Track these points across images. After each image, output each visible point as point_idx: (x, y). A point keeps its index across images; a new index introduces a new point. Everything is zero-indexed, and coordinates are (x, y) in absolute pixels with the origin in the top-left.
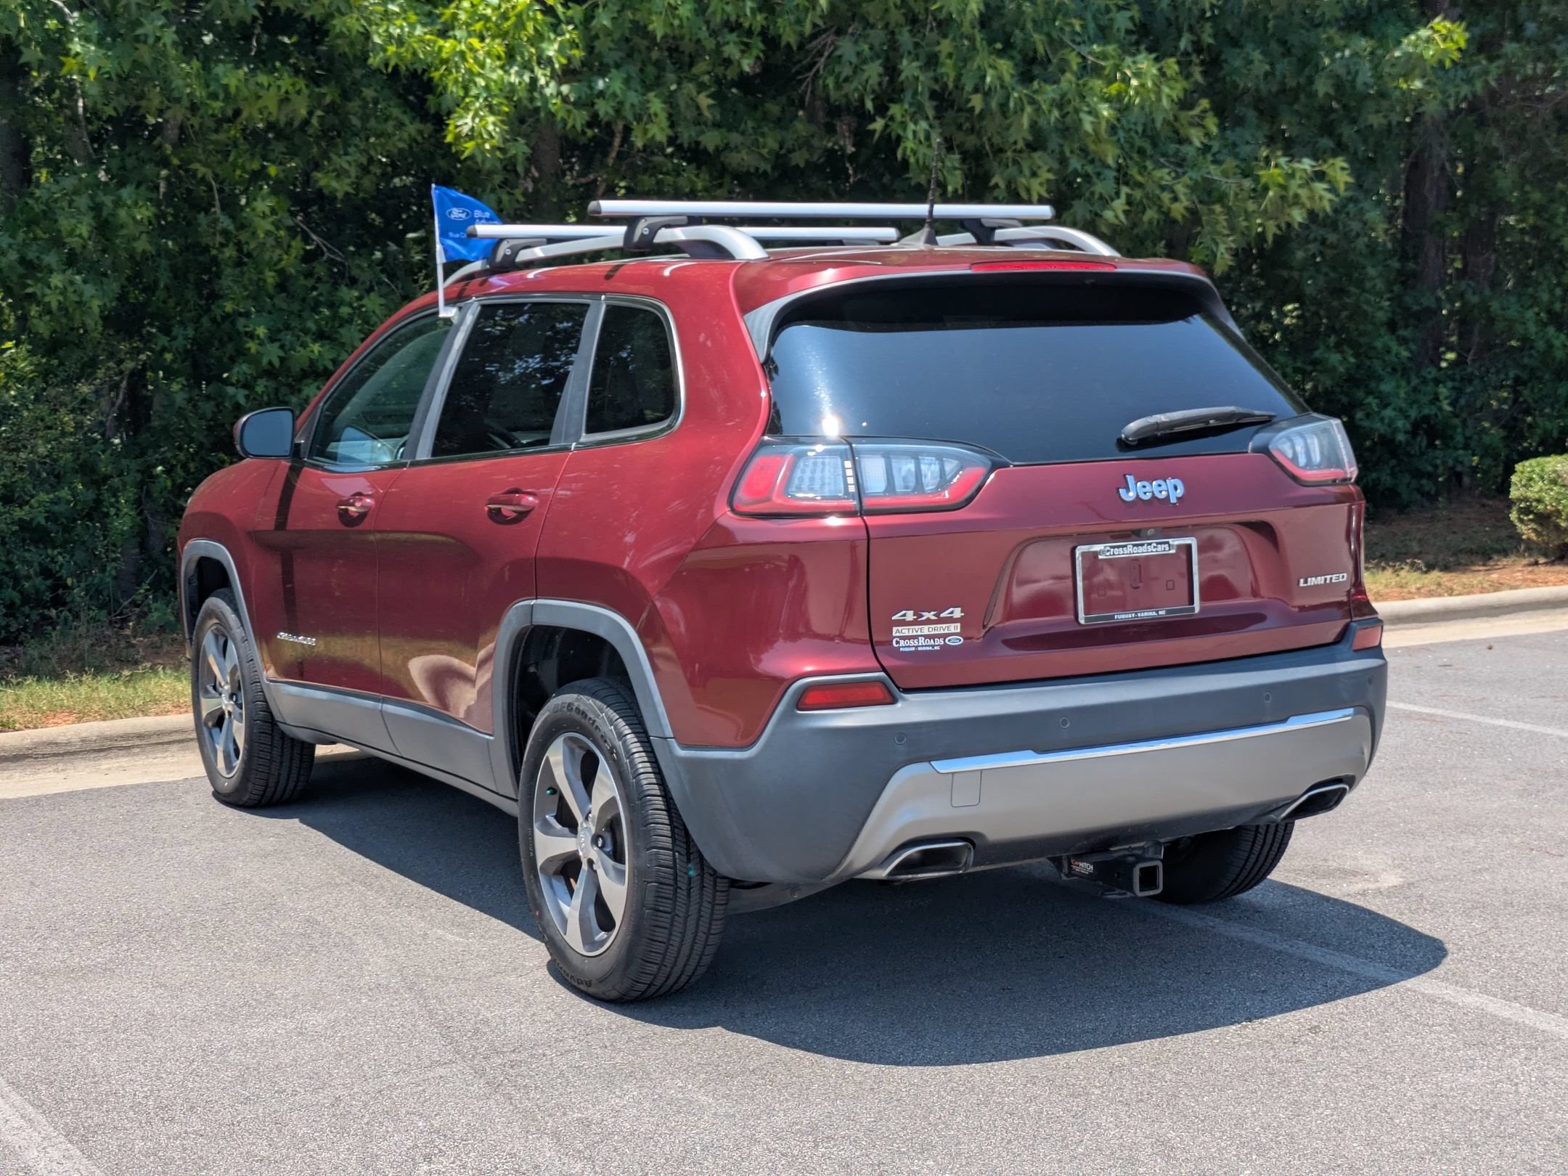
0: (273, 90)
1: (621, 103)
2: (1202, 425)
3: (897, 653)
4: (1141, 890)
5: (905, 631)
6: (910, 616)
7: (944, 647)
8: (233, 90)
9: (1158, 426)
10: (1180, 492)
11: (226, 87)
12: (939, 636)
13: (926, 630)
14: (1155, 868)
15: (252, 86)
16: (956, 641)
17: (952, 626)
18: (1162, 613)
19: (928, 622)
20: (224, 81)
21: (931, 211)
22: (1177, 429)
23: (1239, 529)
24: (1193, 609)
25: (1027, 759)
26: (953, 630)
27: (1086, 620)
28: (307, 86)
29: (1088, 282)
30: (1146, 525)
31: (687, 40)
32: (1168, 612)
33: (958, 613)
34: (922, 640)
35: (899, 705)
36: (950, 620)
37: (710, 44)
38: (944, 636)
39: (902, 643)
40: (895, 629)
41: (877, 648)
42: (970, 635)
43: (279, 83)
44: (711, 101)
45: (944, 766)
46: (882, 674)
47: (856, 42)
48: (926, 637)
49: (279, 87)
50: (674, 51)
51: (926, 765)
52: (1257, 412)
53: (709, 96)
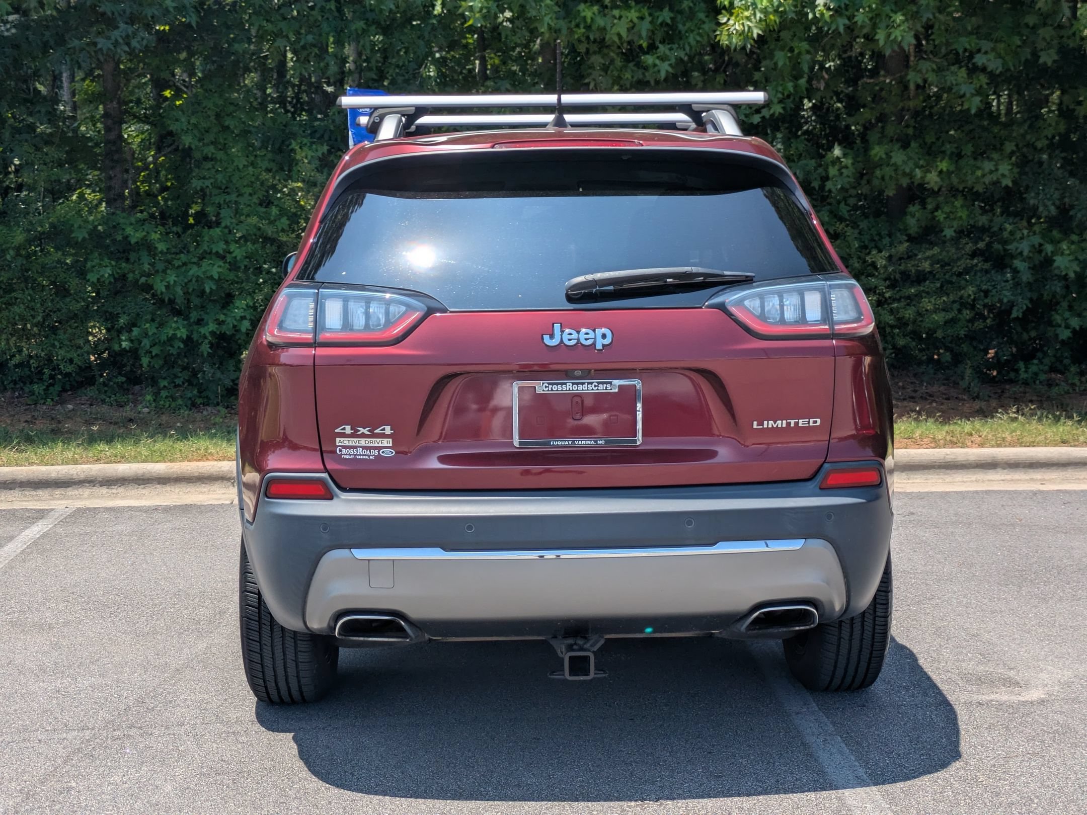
2: (660, 283)
3: (340, 459)
4: (570, 675)
5: (347, 442)
6: (348, 430)
7: (379, 457)
9: (595, 283)
10: (607, 341)
12: (375, 448)
13: (363, 442)
14: (587, 659)
16: (389, 453)
17: (385, 440)
18: (601, 442)
19: (363, 436)
21: (559, 99)
22: (626, 286)
23: (687, 373)
24: (635, 441)
25: (435, 554)
26: (386, 445)
27: (520, 443)
29: (625, 158)
30: (574, 367)
32: (606, 442)
33: (388, 430)
34: (360, 450)
35: (335, 500)
36: (383, 436)
38: (379, 448)
39: (344, 451)
40: (338, 440)
41: (324, 455)
42: (402, 449)
45: (361, 554)
46: (325, 475)
48: (363, 448)
51: (347, 551)
52: (726, 273)
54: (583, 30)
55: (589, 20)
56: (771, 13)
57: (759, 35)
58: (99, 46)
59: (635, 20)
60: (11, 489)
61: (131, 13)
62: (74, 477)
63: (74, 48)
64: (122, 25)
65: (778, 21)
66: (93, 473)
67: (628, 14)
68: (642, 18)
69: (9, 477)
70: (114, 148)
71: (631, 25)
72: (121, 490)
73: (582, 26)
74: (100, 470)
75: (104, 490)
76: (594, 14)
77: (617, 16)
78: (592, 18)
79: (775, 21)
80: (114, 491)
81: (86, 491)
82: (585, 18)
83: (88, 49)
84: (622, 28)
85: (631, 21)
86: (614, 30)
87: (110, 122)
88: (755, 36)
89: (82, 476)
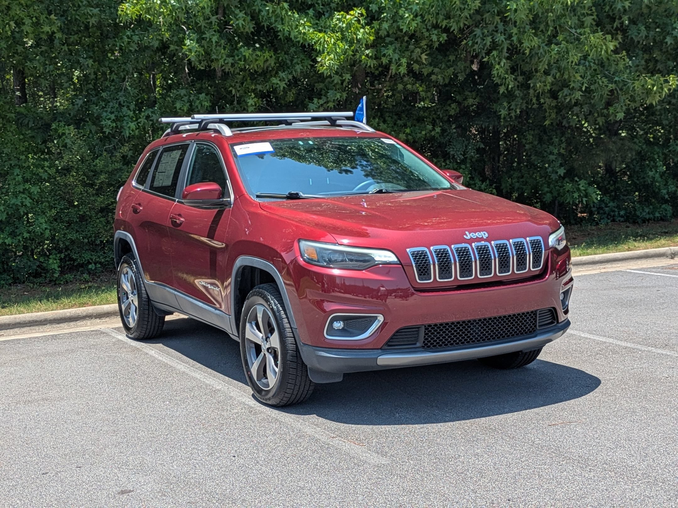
0: (262, 57)
1: (391, 59)
8: (247, 57)
11: (245, 56)
15: (254, 56)
20: (244, 54)
28: (274, 55)
31: (418, 32)
37: (427, 34)
43: (264, 54)
44: (426, 57)
47: (482, 30)
49: (264, 56)
50: (412, 36)
53: (426, 55)
60: (44, 325)
62: (80, 314)
66: (90, 311)
69: (43, 318)
72: (107, 319)
74: (93, 310)
75: (98, 321)
80: (104, 320)
81: (89, 322)
89: (84, 314)
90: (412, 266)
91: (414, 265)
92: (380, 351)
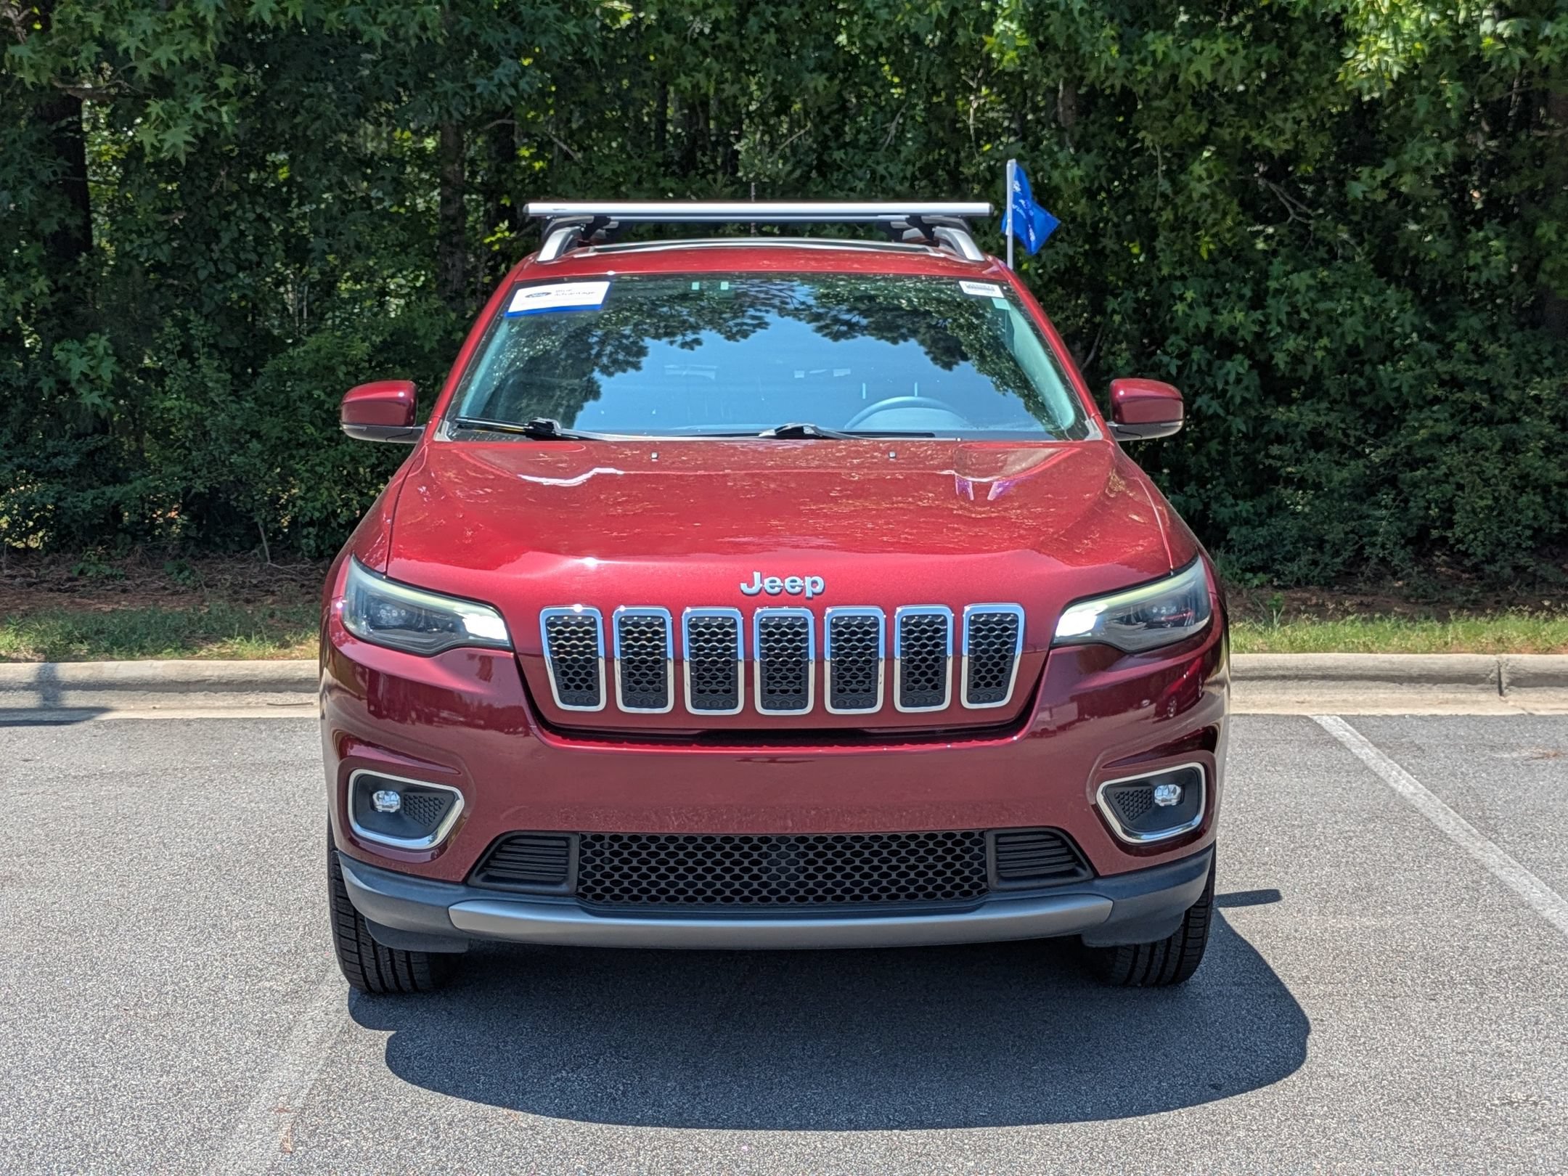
54: (1149, 68)
55: (1160, 56)
56: (1417, 40)
57: (1400, 74)
58: (479, 90)
59: (1224, 54)
61: (518, 44)
63: (446, 93)
64: (507, 61)
65: (1427, 50)
67: (1213, 46)
68: (1233, 52)
70: (453, 227)
71: (1217, 60)
73: (1150, 62)
76: (1167, 46)
77: (1198, 49)
78: (1164, 53)
79: (1423, 51)
82: (1154, 52)
83: (462, 93)
84: (1203, 65)
85: (1218, 55)
86: (1193, 68)
87: (448, 192)
88: (1395, 75)
90: (542, 656)
91: (547, 655)
92: (462, 889)
